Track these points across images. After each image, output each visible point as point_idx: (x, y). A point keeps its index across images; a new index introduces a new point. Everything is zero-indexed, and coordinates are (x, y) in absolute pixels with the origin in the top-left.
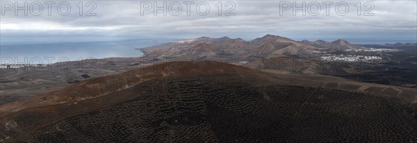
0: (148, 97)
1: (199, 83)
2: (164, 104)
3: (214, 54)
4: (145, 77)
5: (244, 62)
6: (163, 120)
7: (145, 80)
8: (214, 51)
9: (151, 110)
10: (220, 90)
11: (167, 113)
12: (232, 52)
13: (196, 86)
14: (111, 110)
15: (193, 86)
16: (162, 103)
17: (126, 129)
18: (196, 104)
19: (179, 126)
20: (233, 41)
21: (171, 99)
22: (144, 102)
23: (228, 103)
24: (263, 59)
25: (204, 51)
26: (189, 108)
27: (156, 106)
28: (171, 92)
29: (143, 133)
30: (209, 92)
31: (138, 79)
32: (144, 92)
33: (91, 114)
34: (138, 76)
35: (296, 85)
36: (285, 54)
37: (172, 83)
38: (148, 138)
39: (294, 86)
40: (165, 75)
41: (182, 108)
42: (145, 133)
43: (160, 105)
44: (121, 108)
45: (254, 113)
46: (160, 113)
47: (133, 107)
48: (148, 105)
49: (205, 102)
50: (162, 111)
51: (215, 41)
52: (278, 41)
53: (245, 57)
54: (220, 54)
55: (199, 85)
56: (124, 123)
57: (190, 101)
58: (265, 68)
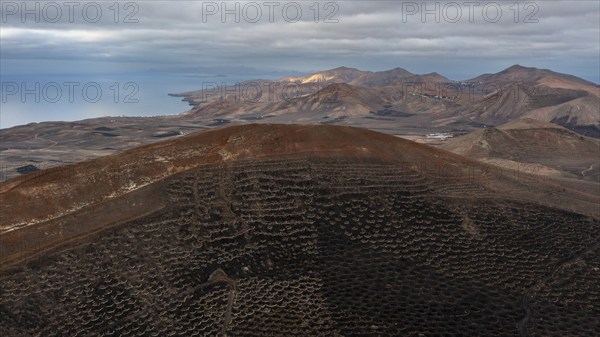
0: (185, 210)
1: (308, 177)
2: (222, 226)
3: (364, 111)
4: (177, 162)
5: (441, 136)
6: (215, 266)
7: (180, 169)
8: (365, 103)
9: (189, 242)
10: (355, 196)
11: (227, 249)
12: (411, 108)
13: (301, 184)
14: (90, 249)
15: (292, 183)
16: (217, 223)
17: (127, 293)
18: (294, 227)
19: (252, 279)
20: (418, 80)
21: (238, 213)
22: (175, 224)
23: (370, 231)
24: (490, 131)
25: (340, 103)
26: (279, 238)
27: (203, 230)
28: (239, 198)
29: (166, 300)
30: (328, 201)
31: (161, 167)
32: (175, 199)
33: (34, 266)
34: (160, 159)
35: (562, 207)
36: (561, 121)
37: (244, 175)
38: (179, 313)
39: (553, 210)
40: (227, 156)
41: (262, 237)
42: (172, 301)
43: (211, 228)
44: (116, 241)
45: (428, 262)
46: (211, 250)
47: (147, 236)
48: (184, 230)
49: (317, 223)
50: (214, 244)
51: (371, 79)
52: (543, 83)
53: (444, 122)
54: (380, 113)
55: (308, 183)
56: (123, 279)
57: (283, 219)
58: (492, 154)
